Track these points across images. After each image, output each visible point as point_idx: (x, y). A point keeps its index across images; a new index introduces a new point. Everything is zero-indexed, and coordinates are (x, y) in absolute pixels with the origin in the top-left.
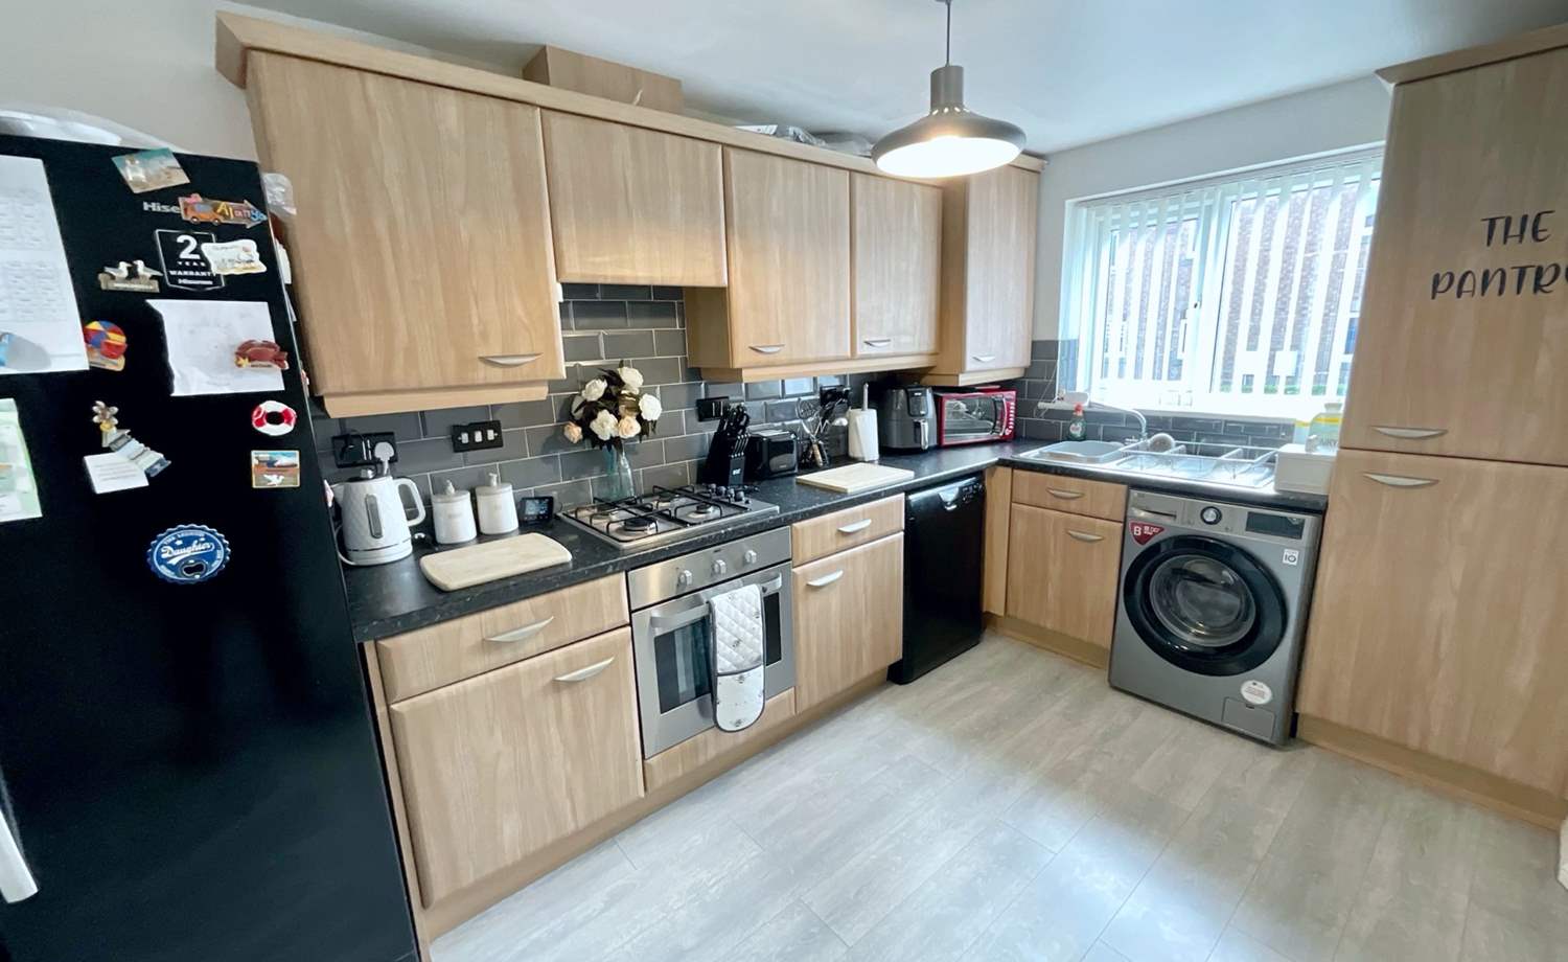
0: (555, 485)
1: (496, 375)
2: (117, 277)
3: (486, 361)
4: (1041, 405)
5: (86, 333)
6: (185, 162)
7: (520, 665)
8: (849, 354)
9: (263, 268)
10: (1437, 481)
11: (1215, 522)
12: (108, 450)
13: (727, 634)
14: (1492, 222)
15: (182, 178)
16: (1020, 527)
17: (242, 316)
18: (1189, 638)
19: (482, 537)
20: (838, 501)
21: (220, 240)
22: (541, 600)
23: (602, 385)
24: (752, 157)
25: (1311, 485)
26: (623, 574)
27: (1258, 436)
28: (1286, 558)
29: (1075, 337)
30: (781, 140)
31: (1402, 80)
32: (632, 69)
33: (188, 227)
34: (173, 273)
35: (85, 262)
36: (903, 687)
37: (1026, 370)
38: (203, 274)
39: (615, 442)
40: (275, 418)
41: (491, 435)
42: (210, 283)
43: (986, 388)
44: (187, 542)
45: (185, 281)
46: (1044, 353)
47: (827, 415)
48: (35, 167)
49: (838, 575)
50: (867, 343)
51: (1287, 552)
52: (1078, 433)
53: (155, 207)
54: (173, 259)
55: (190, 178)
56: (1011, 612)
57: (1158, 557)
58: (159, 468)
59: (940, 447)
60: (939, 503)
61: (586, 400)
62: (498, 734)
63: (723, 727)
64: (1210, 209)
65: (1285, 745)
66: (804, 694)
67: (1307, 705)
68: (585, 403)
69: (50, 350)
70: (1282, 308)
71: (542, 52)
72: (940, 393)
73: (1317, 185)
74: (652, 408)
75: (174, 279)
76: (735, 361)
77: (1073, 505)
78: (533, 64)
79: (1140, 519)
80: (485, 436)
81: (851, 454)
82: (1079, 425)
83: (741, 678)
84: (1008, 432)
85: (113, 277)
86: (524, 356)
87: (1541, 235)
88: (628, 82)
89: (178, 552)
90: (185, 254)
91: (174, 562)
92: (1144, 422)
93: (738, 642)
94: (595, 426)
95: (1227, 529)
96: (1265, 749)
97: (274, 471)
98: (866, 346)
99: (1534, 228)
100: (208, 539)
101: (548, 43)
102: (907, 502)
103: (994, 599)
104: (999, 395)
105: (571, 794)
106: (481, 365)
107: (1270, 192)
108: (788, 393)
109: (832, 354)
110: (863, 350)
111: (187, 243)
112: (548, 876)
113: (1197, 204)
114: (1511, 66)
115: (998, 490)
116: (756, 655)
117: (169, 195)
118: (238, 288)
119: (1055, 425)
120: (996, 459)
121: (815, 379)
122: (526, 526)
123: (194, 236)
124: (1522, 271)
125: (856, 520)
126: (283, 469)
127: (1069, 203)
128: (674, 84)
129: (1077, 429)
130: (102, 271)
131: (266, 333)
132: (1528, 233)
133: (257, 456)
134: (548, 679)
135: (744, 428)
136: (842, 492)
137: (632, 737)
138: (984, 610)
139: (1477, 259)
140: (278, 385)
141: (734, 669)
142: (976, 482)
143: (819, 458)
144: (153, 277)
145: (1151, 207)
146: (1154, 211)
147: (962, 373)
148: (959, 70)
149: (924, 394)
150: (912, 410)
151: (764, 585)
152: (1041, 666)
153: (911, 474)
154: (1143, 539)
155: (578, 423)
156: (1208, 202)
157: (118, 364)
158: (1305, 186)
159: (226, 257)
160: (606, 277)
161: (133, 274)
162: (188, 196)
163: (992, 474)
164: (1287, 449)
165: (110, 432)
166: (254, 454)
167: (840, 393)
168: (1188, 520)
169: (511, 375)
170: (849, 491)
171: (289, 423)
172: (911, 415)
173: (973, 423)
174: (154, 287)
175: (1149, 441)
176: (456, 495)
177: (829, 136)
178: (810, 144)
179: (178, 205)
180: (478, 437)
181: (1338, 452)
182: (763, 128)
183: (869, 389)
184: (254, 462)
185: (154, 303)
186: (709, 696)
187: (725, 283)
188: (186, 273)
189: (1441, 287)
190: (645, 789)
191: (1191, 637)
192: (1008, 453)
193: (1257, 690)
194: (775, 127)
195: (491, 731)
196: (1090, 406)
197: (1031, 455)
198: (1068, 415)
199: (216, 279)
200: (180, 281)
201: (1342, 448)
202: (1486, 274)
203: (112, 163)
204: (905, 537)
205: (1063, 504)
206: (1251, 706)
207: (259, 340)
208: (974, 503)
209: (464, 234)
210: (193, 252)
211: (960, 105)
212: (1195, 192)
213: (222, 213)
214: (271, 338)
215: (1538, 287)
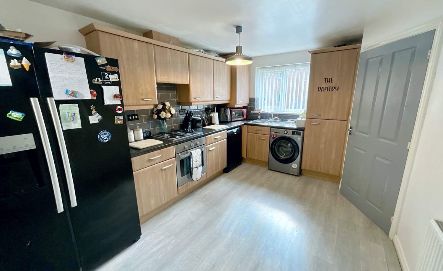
0: (150, 129)
1: (144, 103)
2: (96, 81)
3: (142, 99)
4: (252, 112)
5: (91, 92)
6: (107, 59)
7: (155, 165)
8: (213, 100)
9: (118, 80)
10: (320, 124)
11: (286, 134)
12: (93, 115)
13: (195, 159)
14: (326, 79)
15: (106, 62)
16: (249, 138)
17: (115, 89)
18: (282, 157)
19: (136, 141)
20: (213, 132)
21: (112, 74)
22: (159, 151)
23: (162, 106)
24: (194, 56)
25: (302, 125)
26: (174, 146)
27: (293, 117)
28: (298, 139)
29: (258, 97)
30: (200, 53)
31: (313, 53)
32: (169, 36)
33: (107, 72)
34: (104, 80)
35: (90, 78)
36: (227, 174)
37: (248, 104)
38: (109, 81)
39: (165, 119)
40: (120, 110)
41: (136, 117)
42: (110, 82)
43: (241, 108)
44: (105, 134)
45: (106, 82)
46: (252, 100)
47: (207, 114)
48: (82, 59)
49: (215, 147)
50: (217, 97)
51: (299, 138)
52: (259, 118)
53: (102, 68)
54: (104, 78)
55: (107, 62)
56: (248, 157)
57: (277, 141)
58: (101, 119)
59: (231, 121)
60: (233, 133)
61: (158, 109)
62: (151, 180)
63: (194, 180)
64: (283, 71)
65: (299, 175)
66: (208, 174)
67: (303, 167)
68: (158, 110)
69: (84, 95)
70: (296, 92)
71: (151, 32)
72: (231, 109)
73: (301, 69)
74: (173, 111)
75: (104, 82)
76: (191, 101)
77: (260, 132)
78: (148, 34)
79: (273, 134)
80: (135, 117)
81: (213, 123)
82: (260, 116)
83: (198, 169)
84: (245, 118)
85: (95, 81)
86: (149, 99)
87: (332, 82)
88: (169, 39)
89: (104, 136)
90: (106, 77)
91: (103, 138)
92: (273, 115)
93: (197, 161)
94: (161, 115)
95: (288, 135)
96: (297, 177)
97: (119, 120)
98: (217, 98)
99: (331, 80)
100: (108, 134)
101: (152, 30)
102: (227, 132)
103: (244, 155)
104: (243, 110)
105: (164, 195)
106: (141, 101)
107: (294, 69)
108: (198, 109)
109: (210, 100)
110: (216, 99)
111: (106, 75)
112: (158, 215)
113: (281, 70)
114: (327, 53)
115: (244, 129)
116: (200, 164)
117: (103, 65)
118: (114, 84)
119: (254, 116)
120: (244, 123)
121: (204, 106)
122: (146, 138)
123: (108, 73)
124: (330, 87)
125: (218, 136)
126: (120, 120)
127: (256, 68)
128: (177, 39)
129: (259, 117)
130: (93, 80)
131: (118, 93)
132: (330, 81)
133: (116, 117)
134: (160, 168)
135: (191, 116)
136: (215, 130)
137: (176, 182)
138: (242, 157)
139: (324, 85)
140: (120, 103)
141: (196, 167)
142: (240, 128)
143: (206, 123)
144: (101, 81)
145: (273, 70)
146: (273, 71)
147: (236, 104)
148: (241, 47)
149: (228, 109)
150: (225, 113)
151: (202, 149)
152: (254, 167)
153: (227, 126)
154: (273, 138)
155: (156, 114)
156: (283, 70)
157: (95, 98)
158: (299, 69)
159: (113, 78)
160: (166, 81)
161: (98, 81)
162: (107, 66)
163: (243, 126)
164: (298, 119)
165: (94, 111)
166: (116, 116)
167: (210, 109)
168: (282, 134)
169: (147, 103)
170: (216, 130)
171: (122, 110)
172: (225, 114)
173: (236, 116)
174: (101, 83)
175: (274, 119)
176: (130, 131)
177: (207, 51)
178: (205, 53)
179: (105, 67)
180: (133, 117)
181: (306, 119)
182: (197, 50)
183: (216, 108)
184: (116, 118)
185: (102, 86)
186: (190, 174)
187: (189, 84)
188: (106, 81)
189: (319, 90)
190: (178, 194)
191: (283, 157)
192: (245, 122)
193: (295, 165)
194: (199, 50)
195: (150, 180)
196: (262, 112)
197: (251, 122)
198: (258, 114)
199: (111, 82)
200: (105, 82)
201: (306, 118)
202: (325, 87)
203: (95, 59)
204: (227, 140)
205: (258, 132)
206: (294, 169)
207: (117, 94)
208: (240, 132)
209: (138, 72)
210: (107, 77)
211: (242, 53)
212: (281, 68)
213: (113, 69)
214: (119, 94)
215: (332, 90)
